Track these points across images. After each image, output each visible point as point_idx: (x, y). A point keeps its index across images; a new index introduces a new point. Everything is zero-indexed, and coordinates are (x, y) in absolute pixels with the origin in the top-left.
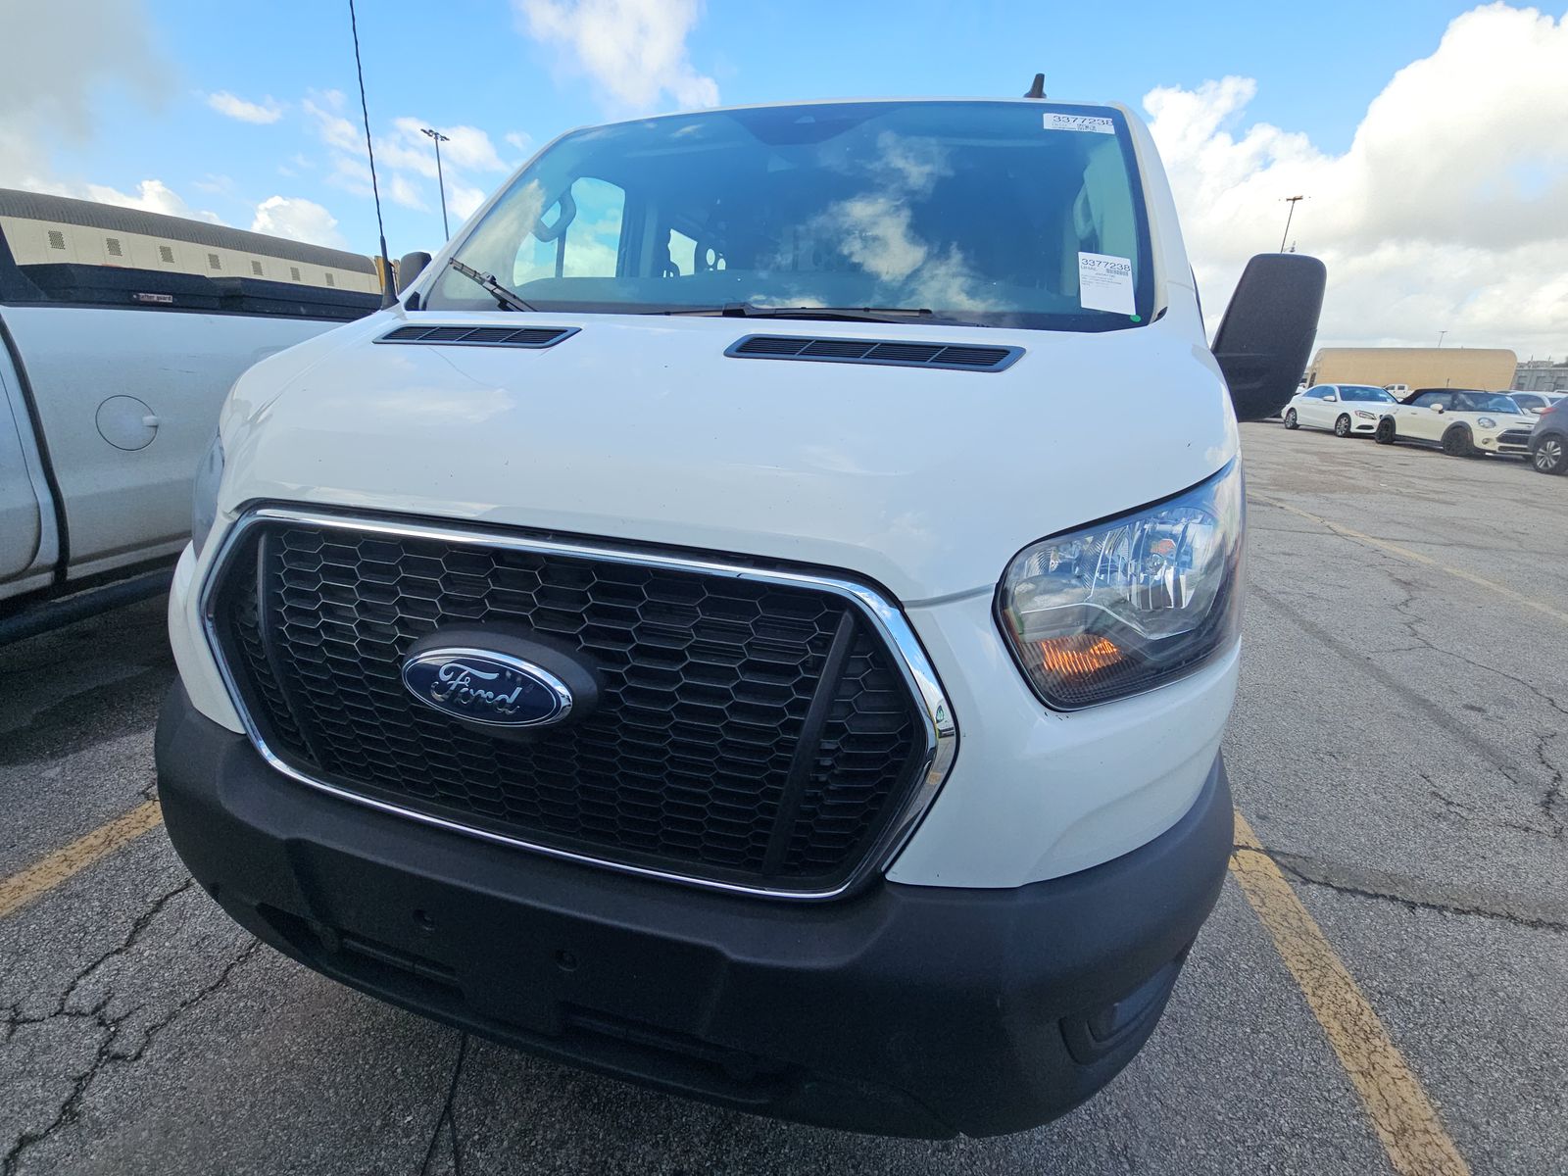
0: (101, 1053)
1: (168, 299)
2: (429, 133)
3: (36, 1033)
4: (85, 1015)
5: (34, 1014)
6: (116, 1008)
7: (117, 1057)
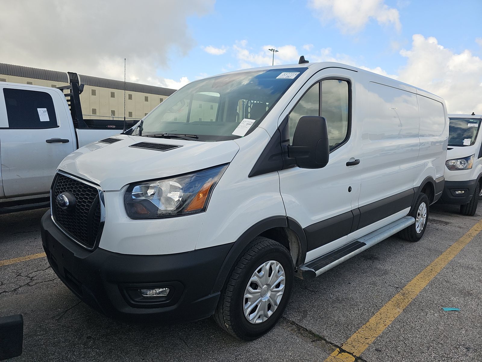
0: (27, 284)
1: (114, 127)
2: (271, 50)
3: (20, 278)
4: (30, 278)
5: (22, 275)
6: (35, 278)
7: (29, 285)
